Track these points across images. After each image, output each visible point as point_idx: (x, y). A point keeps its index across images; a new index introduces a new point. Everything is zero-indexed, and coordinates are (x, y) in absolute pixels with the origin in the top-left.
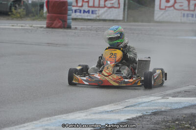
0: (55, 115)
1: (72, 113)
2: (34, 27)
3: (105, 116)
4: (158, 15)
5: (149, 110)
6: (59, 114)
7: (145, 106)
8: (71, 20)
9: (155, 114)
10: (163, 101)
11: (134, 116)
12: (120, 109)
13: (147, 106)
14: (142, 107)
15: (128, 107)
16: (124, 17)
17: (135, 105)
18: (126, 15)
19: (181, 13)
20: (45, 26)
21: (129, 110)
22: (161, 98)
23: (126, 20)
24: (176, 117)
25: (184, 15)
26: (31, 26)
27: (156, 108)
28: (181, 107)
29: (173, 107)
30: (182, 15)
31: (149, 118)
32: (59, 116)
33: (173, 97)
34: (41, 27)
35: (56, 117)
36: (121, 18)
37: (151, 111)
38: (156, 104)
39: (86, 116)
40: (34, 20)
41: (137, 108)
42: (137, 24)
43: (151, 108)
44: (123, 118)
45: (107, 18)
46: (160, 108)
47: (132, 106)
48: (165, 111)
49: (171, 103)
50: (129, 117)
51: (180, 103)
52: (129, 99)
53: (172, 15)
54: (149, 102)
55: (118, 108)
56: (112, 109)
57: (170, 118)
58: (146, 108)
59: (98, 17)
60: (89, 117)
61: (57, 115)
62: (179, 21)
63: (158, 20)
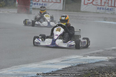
0: (20, 65)
1: (30, 64)
2: (10, 13)
3: (50, 66)
4: (83, 8)
5: (76, 63)
6: (22, 64)
7: (73, 61)
8: (32, 9)
9: (79, 65)
10: (84, 58)
11: (67, 66)
12: (58, 62)
13: (74, 61)
14: (72, 61)
15: (63, 61)
16: (63, 8)
17: (67, 60)
18: (64, 7)
19: (97, 7)
20: (17, 12)
21: (64, 63)
22: (83, 56)
23: (64, 10)
24: (91, 68)
25: (98, 8)
26: (8, 12)
27: (80, 62)
28: (94, 62)
29: (90, 62)
30: (97, 8)
31: (75, 68)
32: (22, 65)
33: (90, 56)
34: (14, 13)
35: (21, 66)
36: (61, 9)
37: (76, 64)
38: (80, 60)
39: (38, 66)
40: (10, 8)
41: (69, 62)
42: (70, 12)
43: (77, 62)
44: (60, 67)
45: (53, 9)
46: (82, 62)
47: (65, 61)
48: (84, 64)
49: (89, 60)
50: (63, 67)
51: (94, 60)
52: (64, 56)
53: (91, 8)
54: (75, 58)
55: (57, 62)
56: (54, 62)
57: (87, 68)
58: (73, 62)
59: (48, 8)
60: (40, 66)
61: (21, 65)
62: (95, 12)
63: (82, 11)
